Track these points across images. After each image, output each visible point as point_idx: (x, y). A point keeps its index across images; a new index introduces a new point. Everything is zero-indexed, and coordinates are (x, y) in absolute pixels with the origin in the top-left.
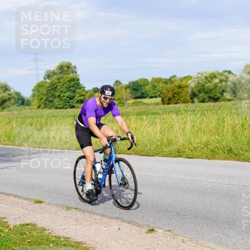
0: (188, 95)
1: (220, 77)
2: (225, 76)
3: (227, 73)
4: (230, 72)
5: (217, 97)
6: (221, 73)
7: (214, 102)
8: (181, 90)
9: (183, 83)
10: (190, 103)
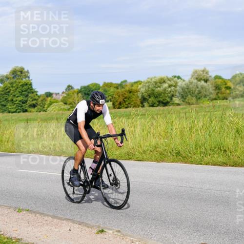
0: (138, 100)
1: (169, 82)
2: (174, 82)
3: (176, 79)
4: (179, 78)
5: (166, 101)
6: (171, 78)
7: (164, 106)
8: (131, 94)
9: (133, 88)
10: (140, 107)
